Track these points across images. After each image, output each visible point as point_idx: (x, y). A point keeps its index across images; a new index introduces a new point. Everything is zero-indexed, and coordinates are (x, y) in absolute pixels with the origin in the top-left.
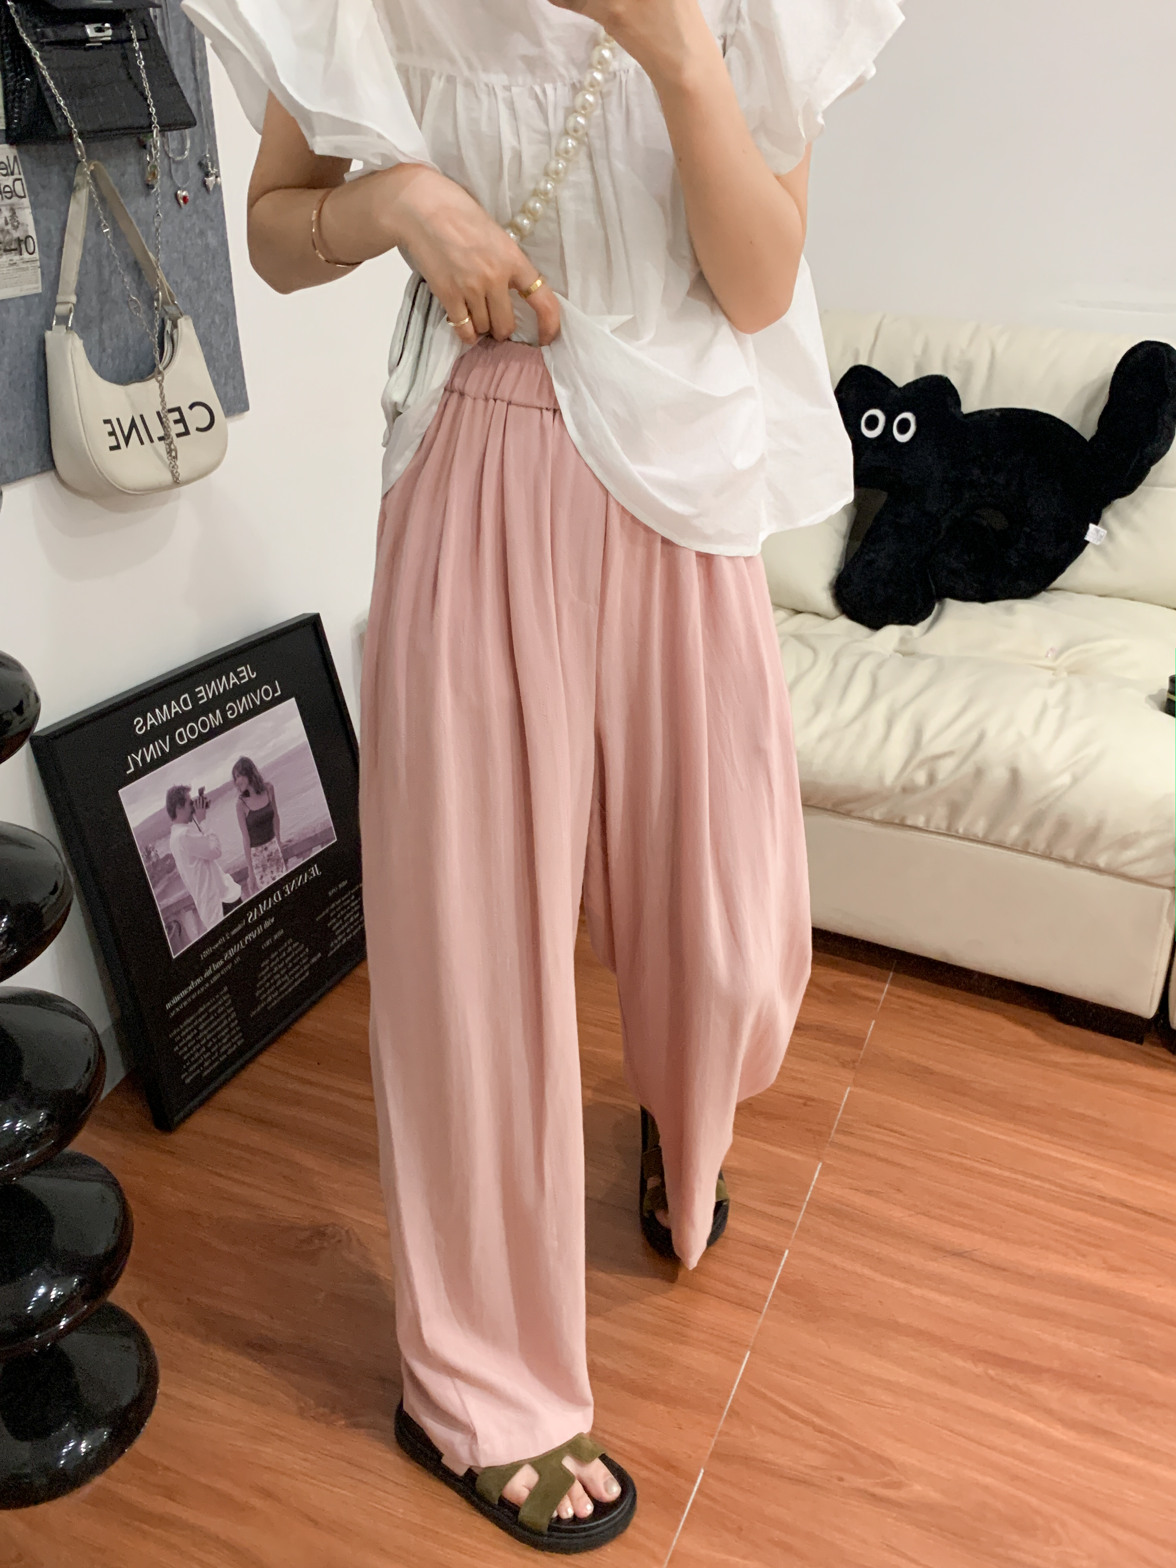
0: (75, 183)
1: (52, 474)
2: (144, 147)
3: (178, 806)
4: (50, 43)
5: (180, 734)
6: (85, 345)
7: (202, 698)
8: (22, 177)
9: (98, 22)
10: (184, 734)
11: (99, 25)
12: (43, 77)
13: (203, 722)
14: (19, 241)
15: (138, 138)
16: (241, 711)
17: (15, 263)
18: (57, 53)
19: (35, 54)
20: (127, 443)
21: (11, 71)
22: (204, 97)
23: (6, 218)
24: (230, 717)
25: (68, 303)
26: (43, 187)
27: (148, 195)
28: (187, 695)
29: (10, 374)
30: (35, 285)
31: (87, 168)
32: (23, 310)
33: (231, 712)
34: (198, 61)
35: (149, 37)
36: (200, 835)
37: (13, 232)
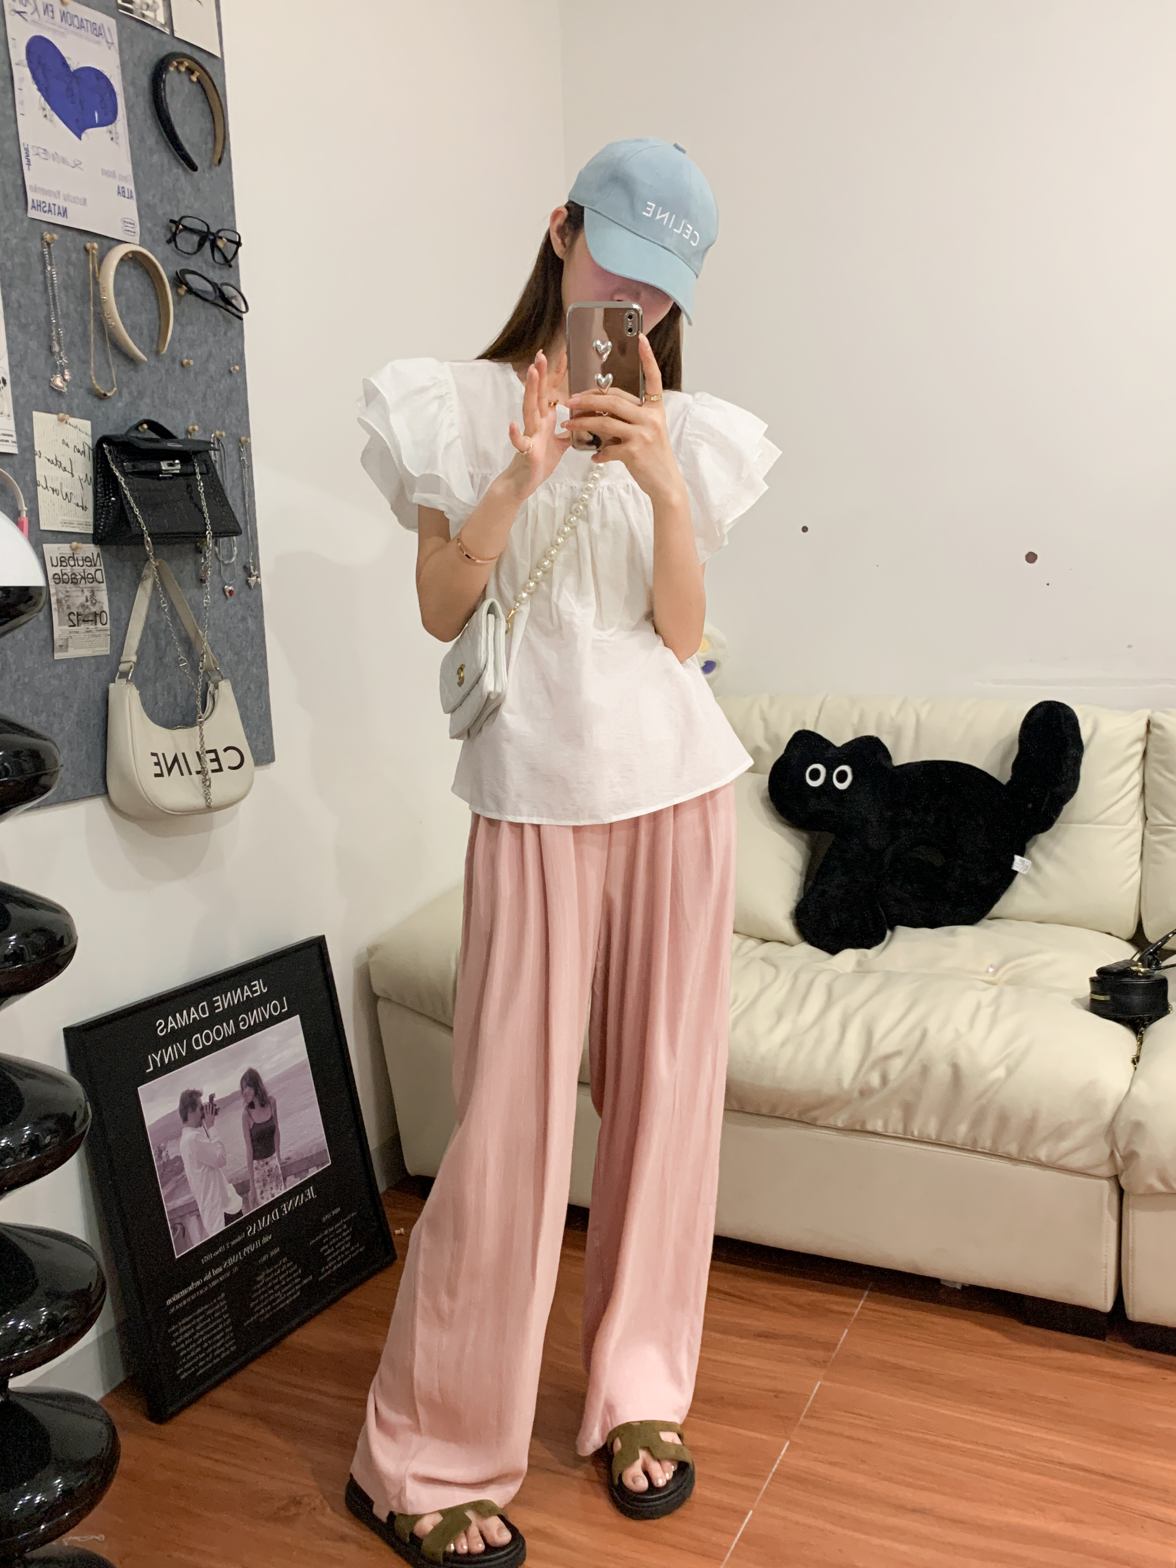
0: (143, 574)
1: (104, 798)
2: (201, 552)
3: (190, 1110)
4: (133, 473)
5: (197, 1040)
6: (141, 695)
7: (218, 1007)
8: (102, 568)
9: (170, 460)
10: (199, 1040)
11: (171, 462)
12: (125, 495)
13: (218, 1030)
14: (95, 614)
15: (196, 545)
16: (252, 1024)
17: (90, 631)
18: (137, 480)
19: (121, 479)
20: (169, 775)
21: (101, 493)
22: (250, 519)
23: (87, 599)
24: (242, 1028)
25: (130, 661)
26: (118, 577)
27: (202, 587)
28: (205, 1003)
29: (78, 715)
30: (105, 649)
31: (153, 562)
32: (93, 668)
33: (242, 1023)
34: (247, 493)
35: (209, 471)
36: (207, 1141)
37: (92, 607)
